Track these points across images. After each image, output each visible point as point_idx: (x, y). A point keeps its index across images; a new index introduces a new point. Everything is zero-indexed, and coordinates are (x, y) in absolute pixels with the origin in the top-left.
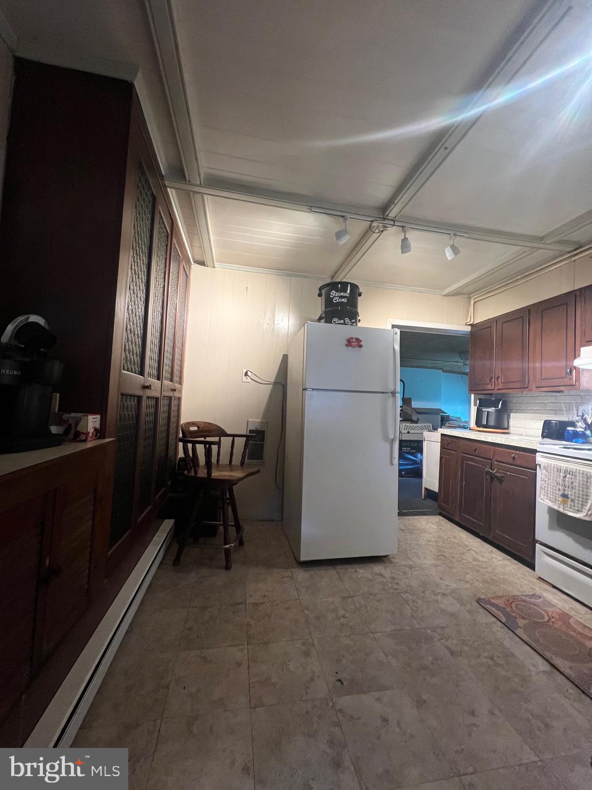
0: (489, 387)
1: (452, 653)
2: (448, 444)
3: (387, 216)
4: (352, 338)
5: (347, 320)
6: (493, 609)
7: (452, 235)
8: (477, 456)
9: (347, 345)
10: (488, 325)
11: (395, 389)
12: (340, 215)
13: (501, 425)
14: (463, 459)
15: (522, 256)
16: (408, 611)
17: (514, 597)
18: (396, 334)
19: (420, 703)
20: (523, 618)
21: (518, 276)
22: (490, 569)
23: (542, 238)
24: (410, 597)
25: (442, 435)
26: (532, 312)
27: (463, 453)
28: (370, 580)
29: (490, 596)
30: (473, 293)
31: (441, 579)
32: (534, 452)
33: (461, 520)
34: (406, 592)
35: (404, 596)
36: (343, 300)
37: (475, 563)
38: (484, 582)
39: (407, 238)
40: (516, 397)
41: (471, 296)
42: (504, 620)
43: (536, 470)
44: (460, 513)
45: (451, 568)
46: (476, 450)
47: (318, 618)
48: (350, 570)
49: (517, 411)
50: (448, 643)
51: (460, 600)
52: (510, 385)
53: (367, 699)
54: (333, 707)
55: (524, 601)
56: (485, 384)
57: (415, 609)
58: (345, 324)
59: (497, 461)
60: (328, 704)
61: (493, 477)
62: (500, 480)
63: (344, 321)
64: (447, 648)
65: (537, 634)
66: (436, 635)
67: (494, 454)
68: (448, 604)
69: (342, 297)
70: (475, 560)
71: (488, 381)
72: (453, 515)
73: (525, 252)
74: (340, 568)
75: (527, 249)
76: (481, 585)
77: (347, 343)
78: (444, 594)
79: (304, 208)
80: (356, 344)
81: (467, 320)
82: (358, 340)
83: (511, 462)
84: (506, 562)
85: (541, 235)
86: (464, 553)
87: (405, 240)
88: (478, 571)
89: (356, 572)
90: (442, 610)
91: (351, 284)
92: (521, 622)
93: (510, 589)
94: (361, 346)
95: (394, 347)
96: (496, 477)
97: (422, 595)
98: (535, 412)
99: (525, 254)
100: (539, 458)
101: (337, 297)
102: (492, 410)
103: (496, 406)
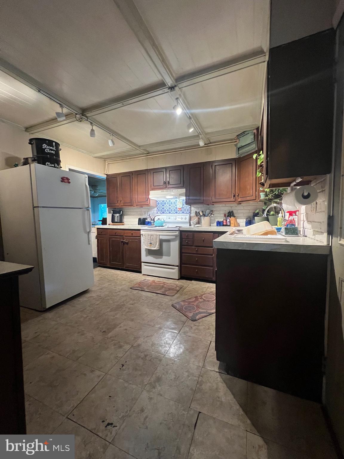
0: (117, 205)
1: (132, 304)
2: (101, 233)
3: (85, 114)
4: (64, 177)
5: (56, 165)
6: (136, 288)
7: (111, 134)
8: (117, 236)
9: (62, 181)
10: (115, 176)
11: (89, 206)
12: (59, 103)
13: (121, 222)
14: (110, 238)
15: (132, 150)
16: (111, 302)
17: (140, 282)
18: (86, 177)
19: (132, 320)
20: (145, 286)
21: (127, 157)
22: (128, 278)
23: (140, 146)
24: (109, 298)
25: (97, 228)
26: (133, 174)
27: (110, 235)
28: (88, 300)
29: (133, 285)
30: (107, 159)
31: (115, 287)
32: (140, 230)
33: (111, 265)
34: (106, 297)
35: (106, 299)
36: (52, 152)
37: (123, 278)
38: (129, 282)
39: (94, 130)
40: (126, 209)
41: (106, 160)
42: (141, 289)
43: (140, 237)
44: (110, 262)
45: (116, 283)
46: (116, 233)
47: (76, 323)
48: (75, 301)
49: (127, 215)
50: (130, 303)
51: (125, 290)
52: (126, 204)
53: (117, 329)
54: (108, 338)
55: (143, 282)
56: (115, 203)
57: (113, 300)
58: (55, 167)
59: (125, 236)
60: (105, 339)
61: (124, 243)
62: (127, 244)
63: (55, 165)
64: (130, 304)
65: (150, 288)
66: (125, 303)
67: (124, 234)
68: (123, 293)
69: (52, 150)
70: (122, 277)
71: (116, 202)
72: (106, 264)
73: (133, 149)
74: (69, 303)
75: (134, 148)
76: (129, 284)
77: (61, 180)
78: (119, 292)
79: (35, 88)
80: (67, 181)
81: (105, 172)
82: (68, 179)
83: (131, 235)
84: (132, 274)
85: (139, 145)
86: (117, 277)
87: (92, 130)
88: (125, 280)
89: (79, 301)
90: (122, 296)
91: (55, 142)
92: (145, 288)
93: (137, 281)
94: (69, 183)
95: (86, 184)
96: (125, 243)
97: (112, 295)
98: (134, 215)
99: (133, 150)
100: (142, 232)
101: (48, 149)
102: (118, 215)
103: (119, 213)
